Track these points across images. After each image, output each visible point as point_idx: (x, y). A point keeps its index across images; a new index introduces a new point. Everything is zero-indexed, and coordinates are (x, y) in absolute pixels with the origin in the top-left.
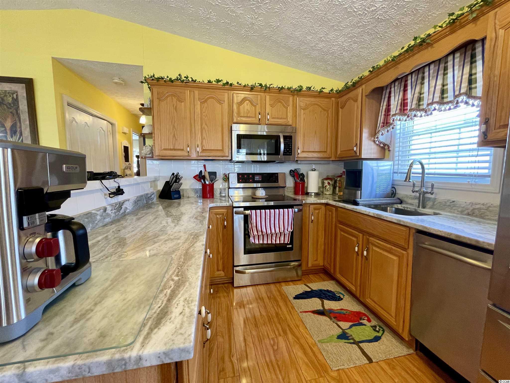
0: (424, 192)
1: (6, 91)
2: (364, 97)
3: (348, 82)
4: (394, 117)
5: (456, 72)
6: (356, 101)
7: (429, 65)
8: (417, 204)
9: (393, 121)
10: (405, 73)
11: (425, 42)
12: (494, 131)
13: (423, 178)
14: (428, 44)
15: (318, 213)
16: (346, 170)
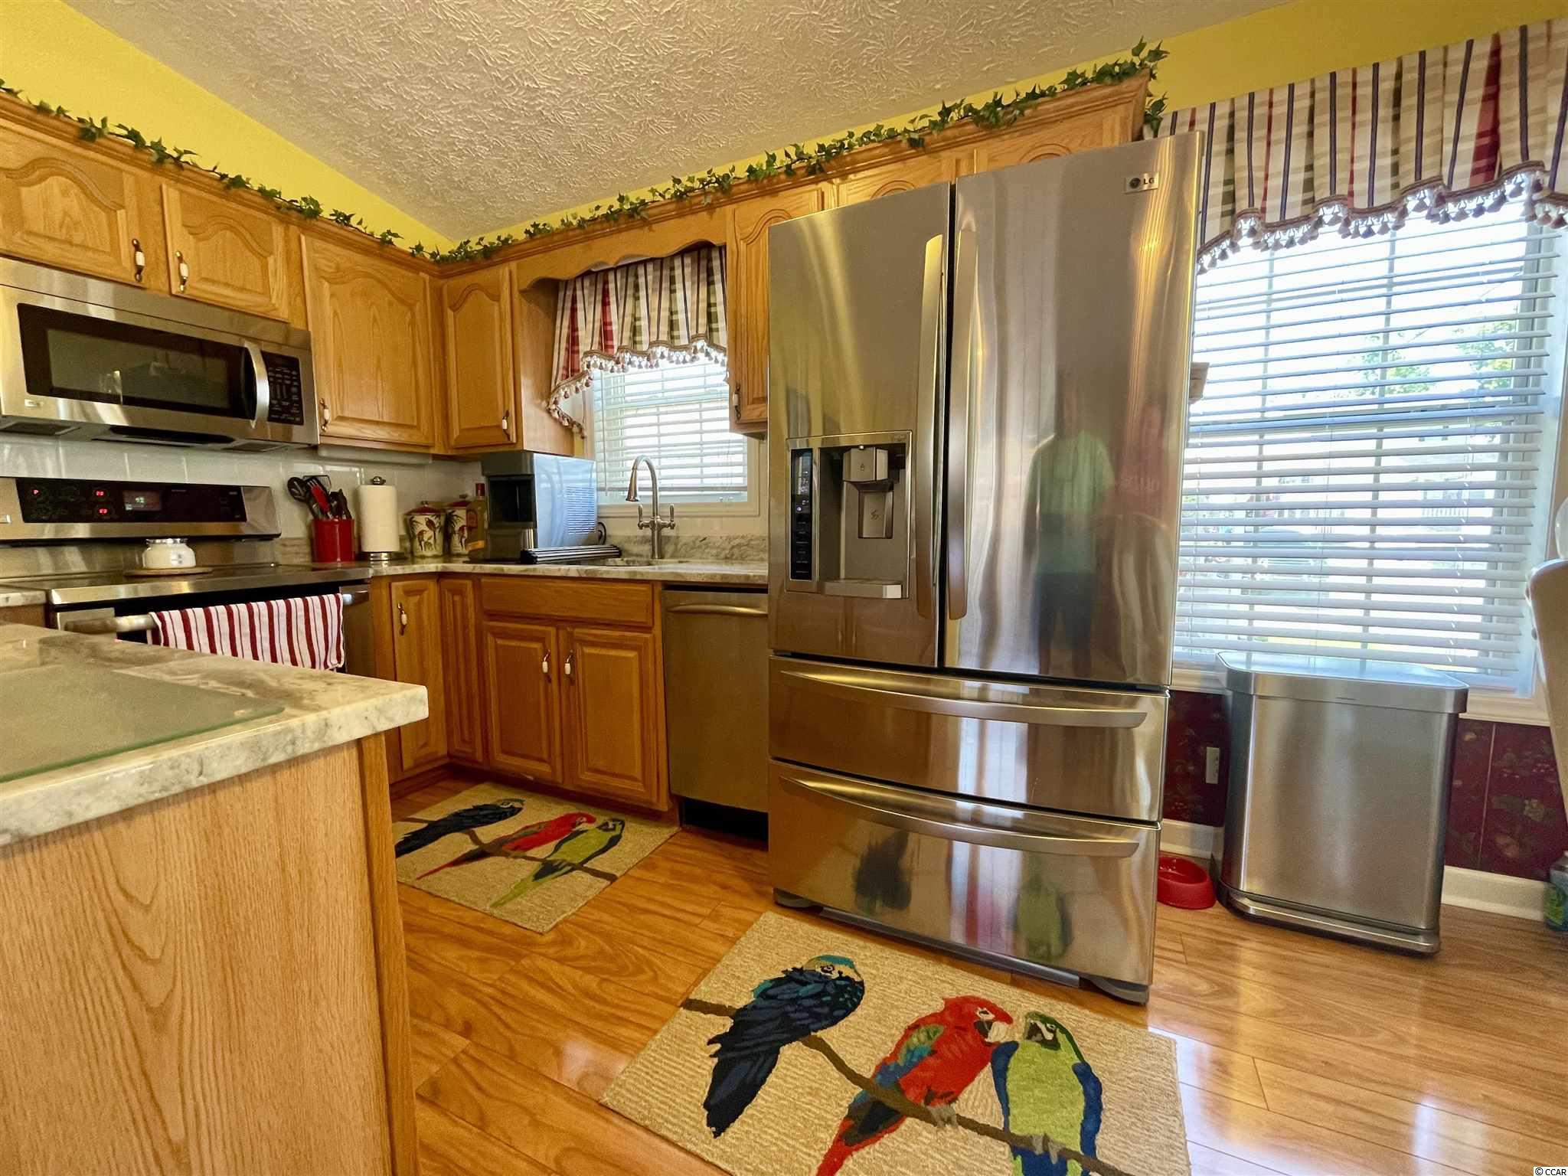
0: (659, 524)
2: (516, 295)
3: (468, 242)
4: (589, 359)
6: (496, 298)
7: (645, 262)
8: (650, 554)
9: (588, 366)
10: (603, 263)
11: (638, 214)
12: (749, 407)
13: (655, 497)
14: (643, 219)
15: (419, 604)
16: (488, 477)
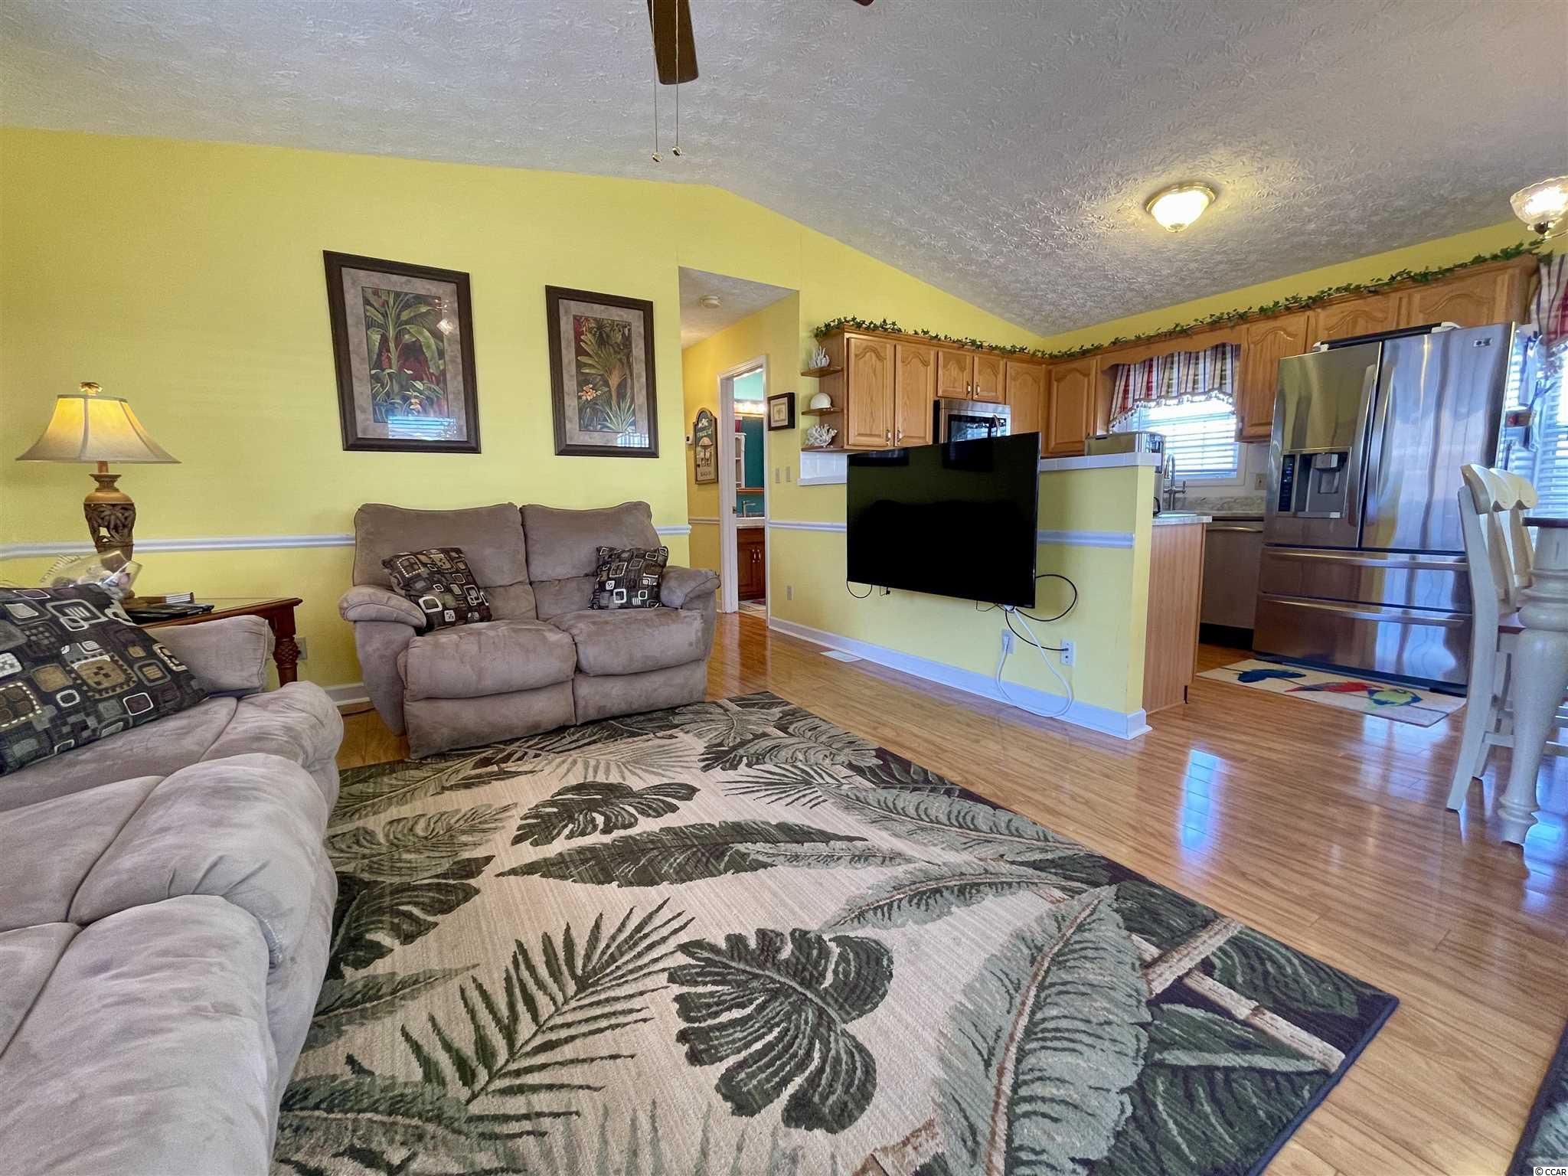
1: (613, 321)
2: (1099, 376)
4: (1136, 402)
5: (1208, 364)
6: (1087, 375)
9: (1135, 406)
11: (1185, 331)
12: (1248, 428)
14: (1187, 334)
